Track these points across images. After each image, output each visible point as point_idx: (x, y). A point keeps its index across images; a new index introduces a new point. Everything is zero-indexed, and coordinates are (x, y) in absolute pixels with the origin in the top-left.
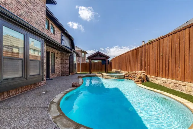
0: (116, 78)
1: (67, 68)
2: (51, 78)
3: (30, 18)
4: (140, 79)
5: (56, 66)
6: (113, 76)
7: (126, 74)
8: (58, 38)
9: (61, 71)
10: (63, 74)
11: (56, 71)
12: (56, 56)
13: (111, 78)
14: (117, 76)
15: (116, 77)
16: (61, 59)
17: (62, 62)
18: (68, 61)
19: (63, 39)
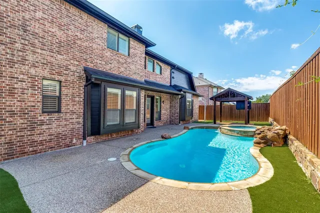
0: (239, 135)
1: (176, 115)
2: (155, 125)
3: (128, 72)
4: (262, 140)
5: (163, 112)
6: (234, 131)
7: (258, 129)
8: (166, 77)
9: (170, 118)
10: (171, 122)
11: (162, 117)
12: (162, 100)
13: (229, 133)
14: (240, 131)
15: (238, 133)
16: (170, 103)
17: (171, 107)
18: (178, 105)
19: (175, 76)
